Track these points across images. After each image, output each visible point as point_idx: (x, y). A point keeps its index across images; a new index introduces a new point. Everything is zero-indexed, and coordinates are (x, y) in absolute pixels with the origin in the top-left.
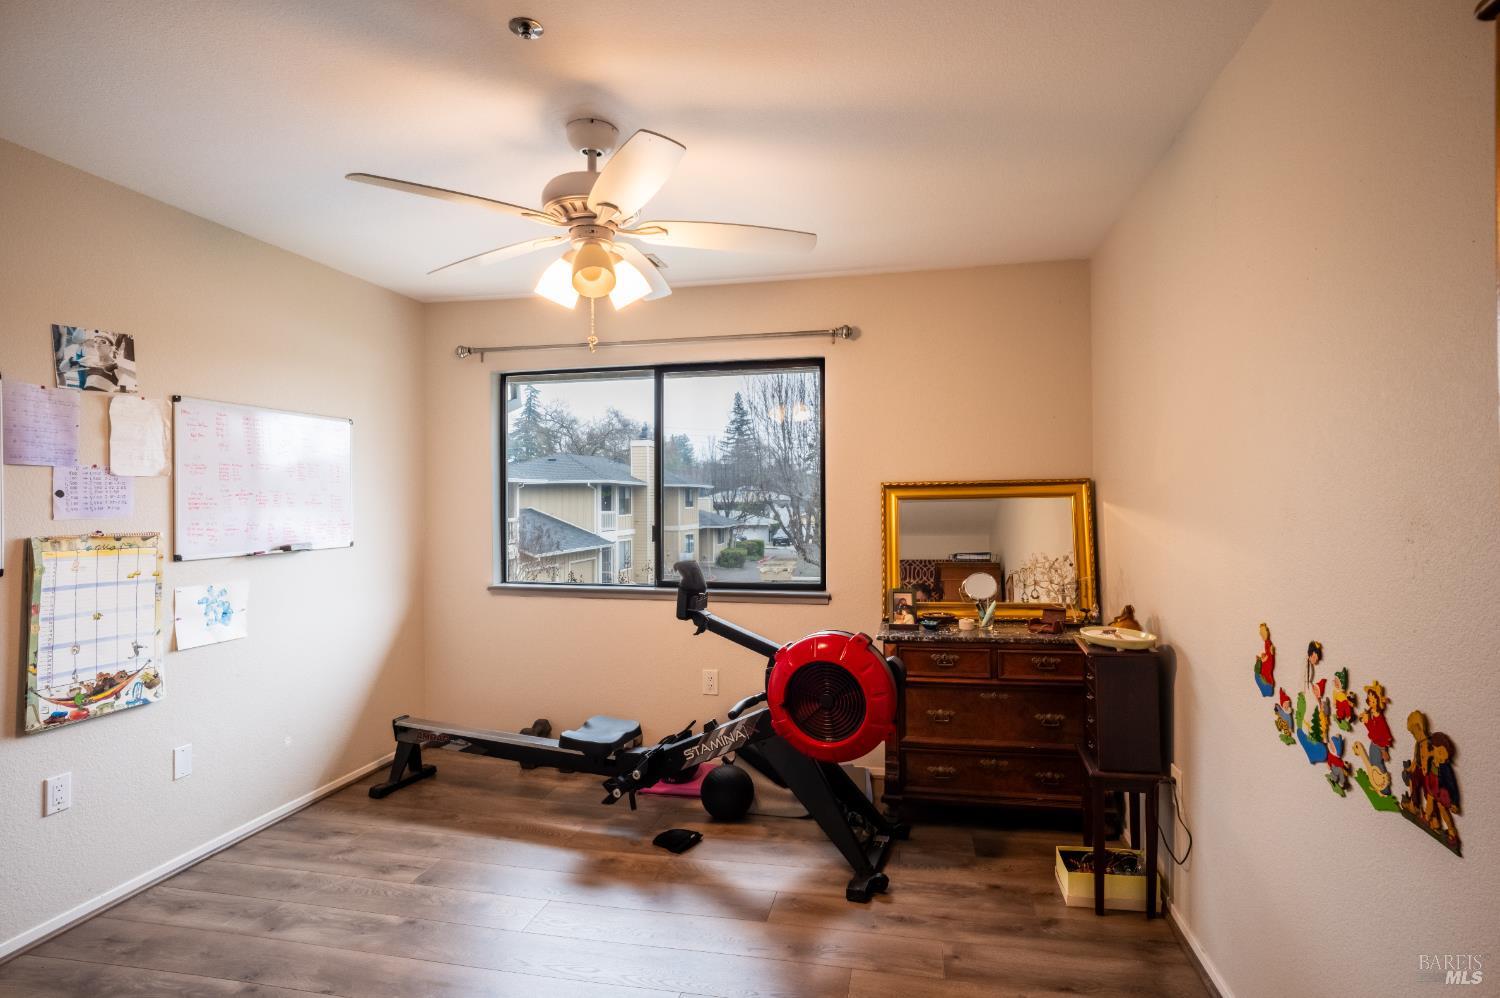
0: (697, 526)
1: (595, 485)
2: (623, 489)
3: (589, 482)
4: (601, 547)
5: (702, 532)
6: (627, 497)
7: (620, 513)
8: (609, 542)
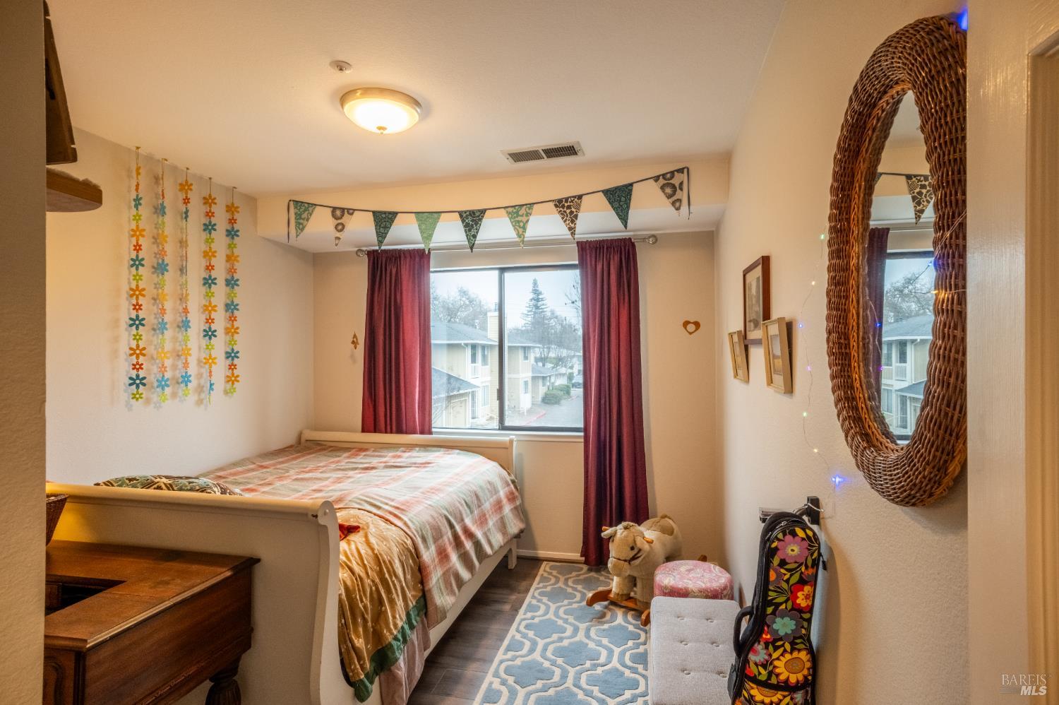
0: (530, 374)
1: (466, 345)
2: (483, 347)
3: (462, 342)
4: (470, 390)
5: (534, 378)
6: (486, 353)
7: (482, 365)
8: (475, 386)
